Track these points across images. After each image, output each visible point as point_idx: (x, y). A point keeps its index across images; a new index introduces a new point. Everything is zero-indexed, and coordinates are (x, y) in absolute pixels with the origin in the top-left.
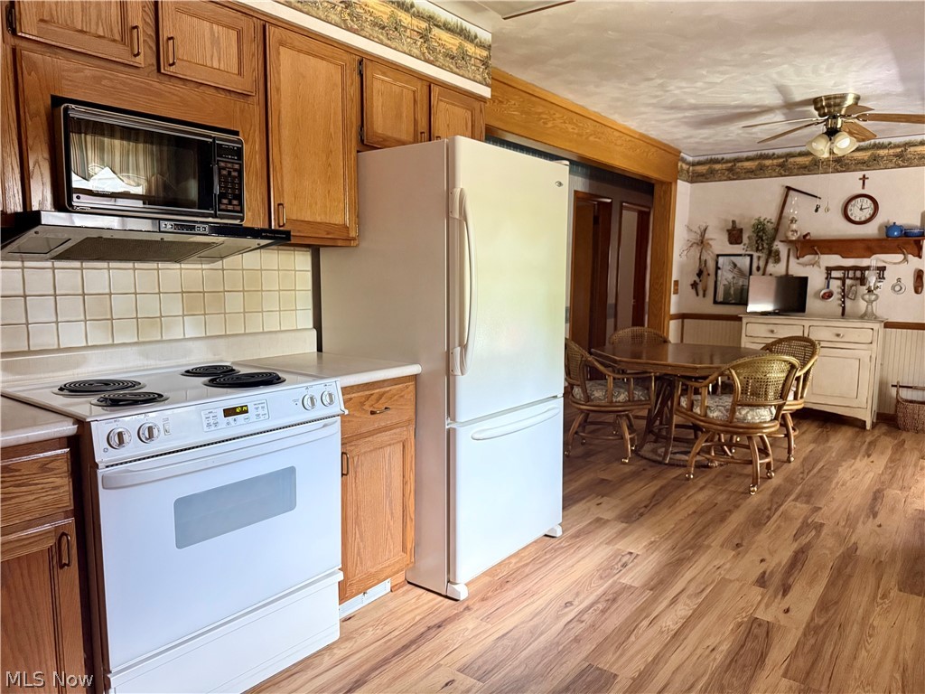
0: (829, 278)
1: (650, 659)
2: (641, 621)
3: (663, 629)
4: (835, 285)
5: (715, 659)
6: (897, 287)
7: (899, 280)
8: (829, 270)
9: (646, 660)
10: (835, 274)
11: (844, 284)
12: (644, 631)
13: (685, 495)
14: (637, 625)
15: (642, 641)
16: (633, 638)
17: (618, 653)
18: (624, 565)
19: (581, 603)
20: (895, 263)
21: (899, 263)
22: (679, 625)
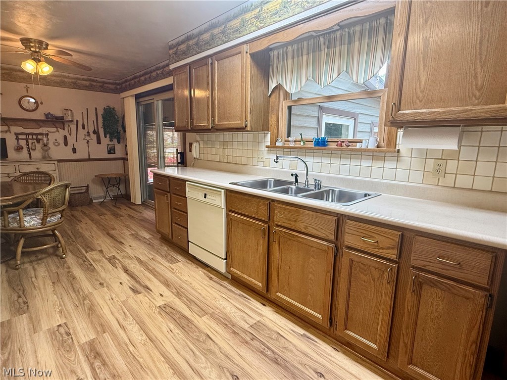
0: (17, 139)
1: (163, 359)
2: (129, 349)
3: (143, 343)
4: (23, 143)
5: (178, 333)
6: (56, 144)
7: (56, 140)
8: (17, 134)
9: (163, 362)
10: (20, 137)
11: (27, 142)
12: (138, 352)
13: (31, 278)
14: (131, 353)
15: (146, 356)
16: (141, 360)
17: (149, 372)
18: (68, 334)
19: (84, 373)
20: (52, 132)
21: (54, 132)
22: (144, 334)
